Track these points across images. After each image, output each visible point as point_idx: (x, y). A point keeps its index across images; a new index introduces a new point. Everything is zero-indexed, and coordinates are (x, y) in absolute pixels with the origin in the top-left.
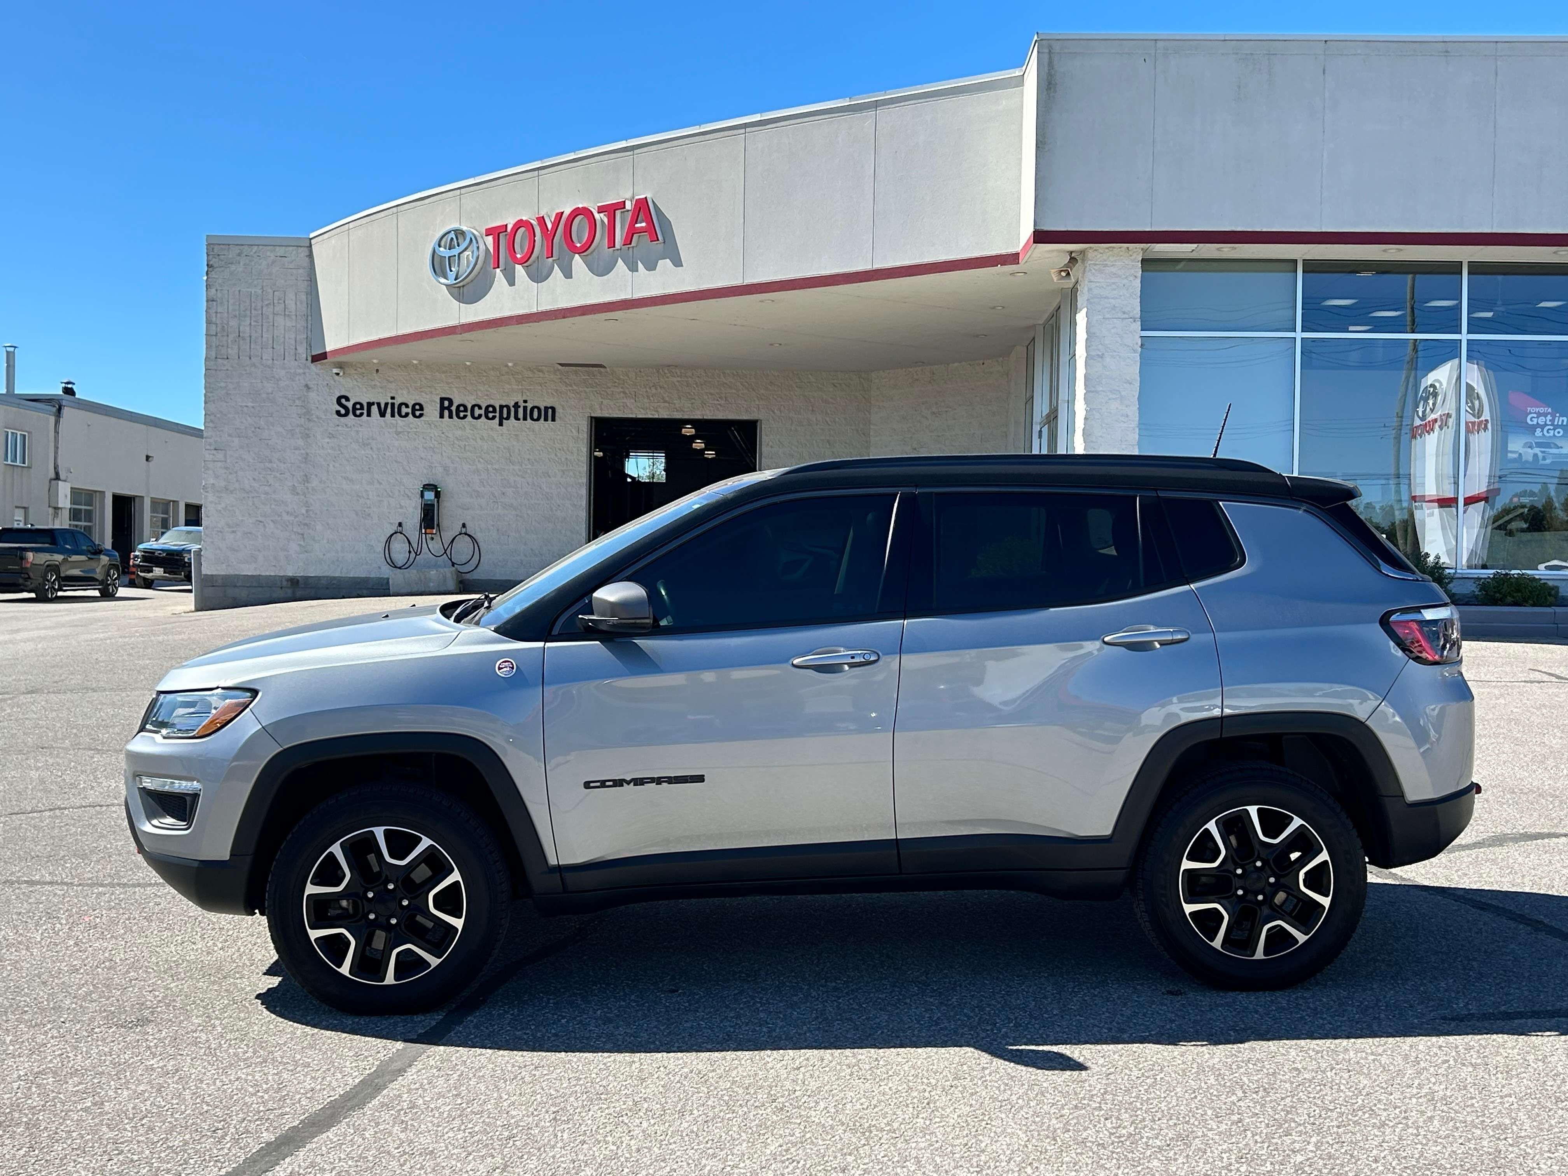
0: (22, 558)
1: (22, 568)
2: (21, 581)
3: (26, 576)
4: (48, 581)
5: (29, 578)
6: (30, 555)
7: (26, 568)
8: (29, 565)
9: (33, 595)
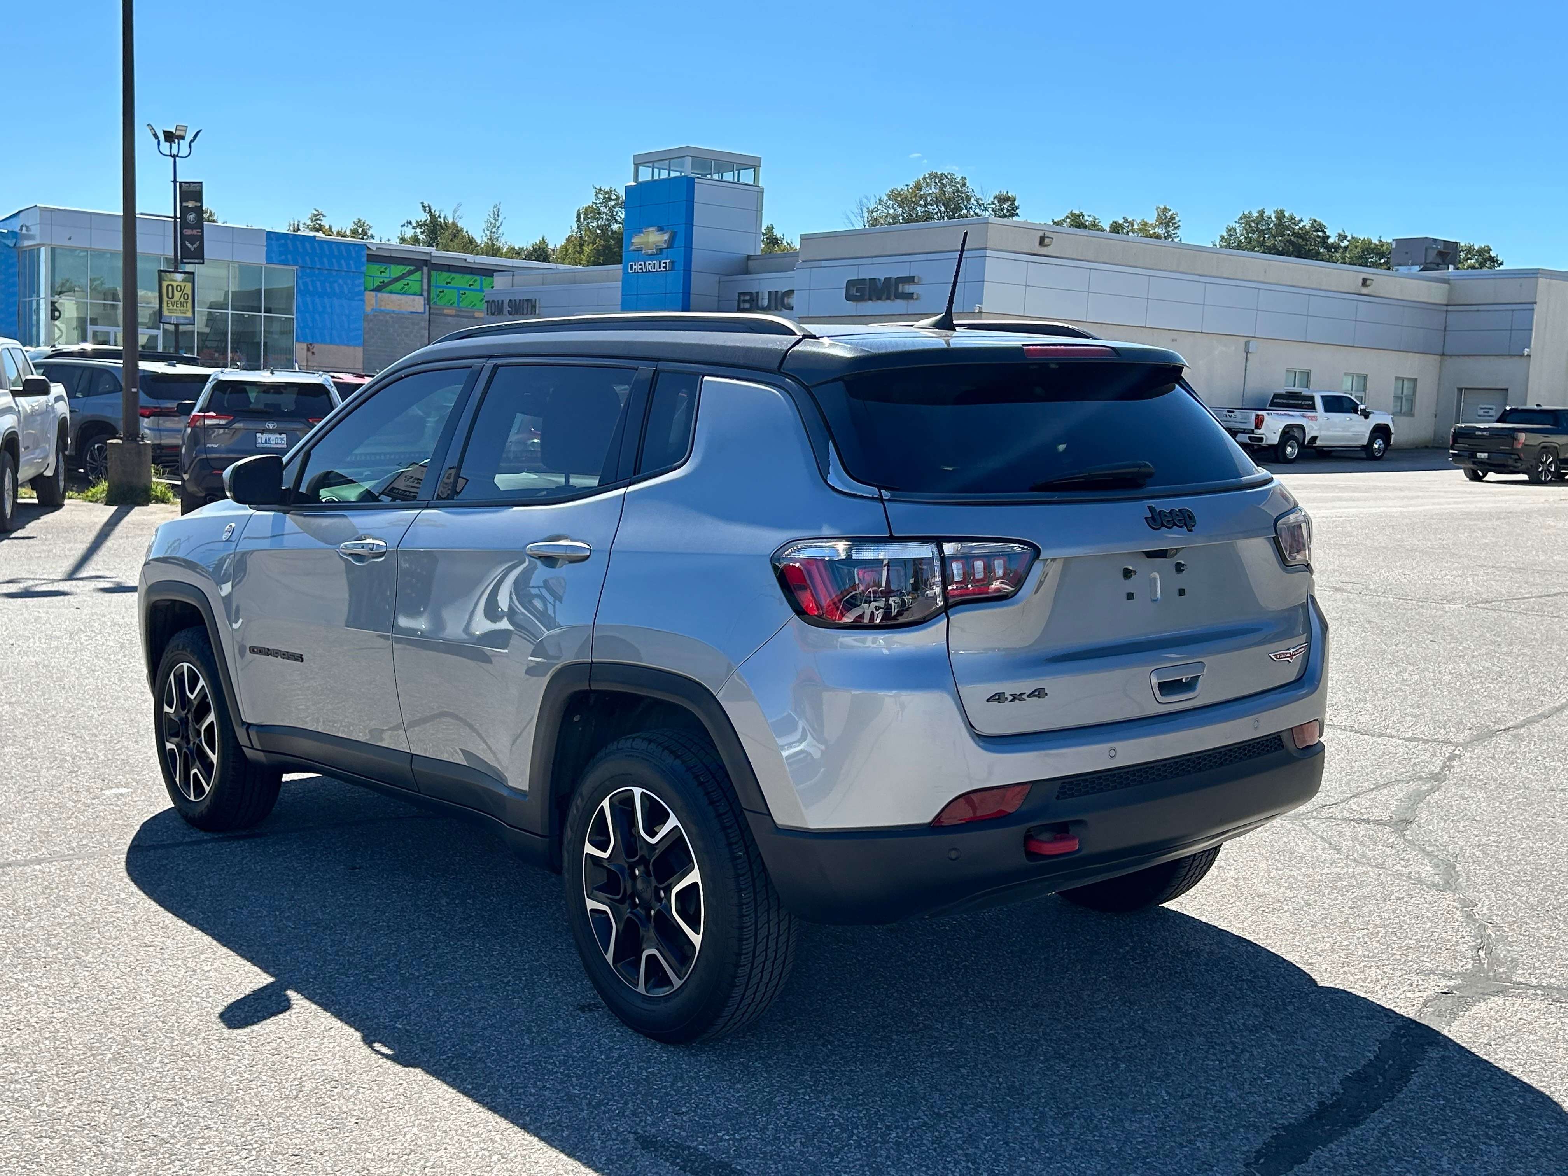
0: (1516, 439)
1: (1513, 449)
2: (1510, 462)
3: (1517, 457)
4: (1542, 463)
5: (1520, 459)
6: (1522, 437)
7: (1518, 449)
8: (1520, 447)
9: (1525, 477)
